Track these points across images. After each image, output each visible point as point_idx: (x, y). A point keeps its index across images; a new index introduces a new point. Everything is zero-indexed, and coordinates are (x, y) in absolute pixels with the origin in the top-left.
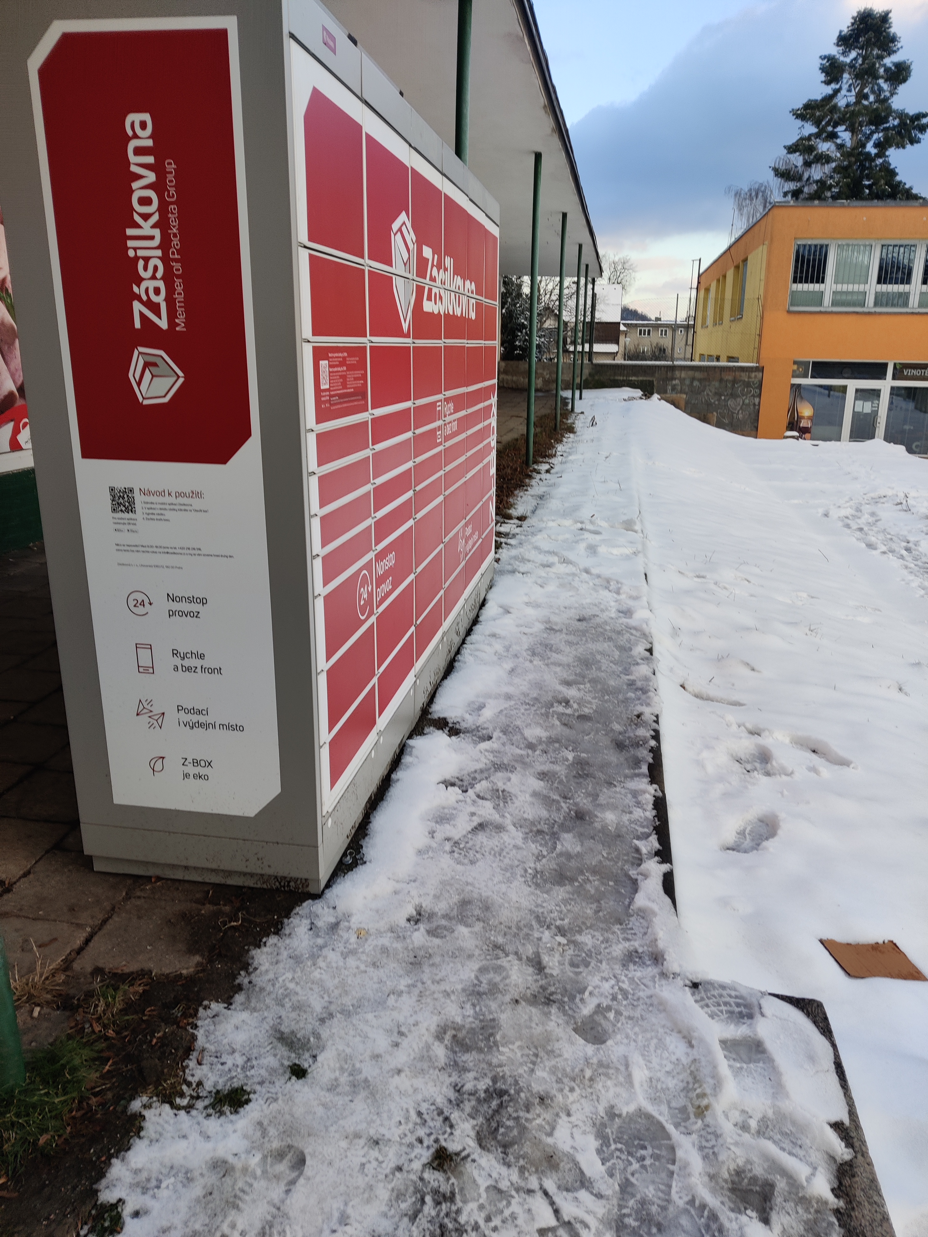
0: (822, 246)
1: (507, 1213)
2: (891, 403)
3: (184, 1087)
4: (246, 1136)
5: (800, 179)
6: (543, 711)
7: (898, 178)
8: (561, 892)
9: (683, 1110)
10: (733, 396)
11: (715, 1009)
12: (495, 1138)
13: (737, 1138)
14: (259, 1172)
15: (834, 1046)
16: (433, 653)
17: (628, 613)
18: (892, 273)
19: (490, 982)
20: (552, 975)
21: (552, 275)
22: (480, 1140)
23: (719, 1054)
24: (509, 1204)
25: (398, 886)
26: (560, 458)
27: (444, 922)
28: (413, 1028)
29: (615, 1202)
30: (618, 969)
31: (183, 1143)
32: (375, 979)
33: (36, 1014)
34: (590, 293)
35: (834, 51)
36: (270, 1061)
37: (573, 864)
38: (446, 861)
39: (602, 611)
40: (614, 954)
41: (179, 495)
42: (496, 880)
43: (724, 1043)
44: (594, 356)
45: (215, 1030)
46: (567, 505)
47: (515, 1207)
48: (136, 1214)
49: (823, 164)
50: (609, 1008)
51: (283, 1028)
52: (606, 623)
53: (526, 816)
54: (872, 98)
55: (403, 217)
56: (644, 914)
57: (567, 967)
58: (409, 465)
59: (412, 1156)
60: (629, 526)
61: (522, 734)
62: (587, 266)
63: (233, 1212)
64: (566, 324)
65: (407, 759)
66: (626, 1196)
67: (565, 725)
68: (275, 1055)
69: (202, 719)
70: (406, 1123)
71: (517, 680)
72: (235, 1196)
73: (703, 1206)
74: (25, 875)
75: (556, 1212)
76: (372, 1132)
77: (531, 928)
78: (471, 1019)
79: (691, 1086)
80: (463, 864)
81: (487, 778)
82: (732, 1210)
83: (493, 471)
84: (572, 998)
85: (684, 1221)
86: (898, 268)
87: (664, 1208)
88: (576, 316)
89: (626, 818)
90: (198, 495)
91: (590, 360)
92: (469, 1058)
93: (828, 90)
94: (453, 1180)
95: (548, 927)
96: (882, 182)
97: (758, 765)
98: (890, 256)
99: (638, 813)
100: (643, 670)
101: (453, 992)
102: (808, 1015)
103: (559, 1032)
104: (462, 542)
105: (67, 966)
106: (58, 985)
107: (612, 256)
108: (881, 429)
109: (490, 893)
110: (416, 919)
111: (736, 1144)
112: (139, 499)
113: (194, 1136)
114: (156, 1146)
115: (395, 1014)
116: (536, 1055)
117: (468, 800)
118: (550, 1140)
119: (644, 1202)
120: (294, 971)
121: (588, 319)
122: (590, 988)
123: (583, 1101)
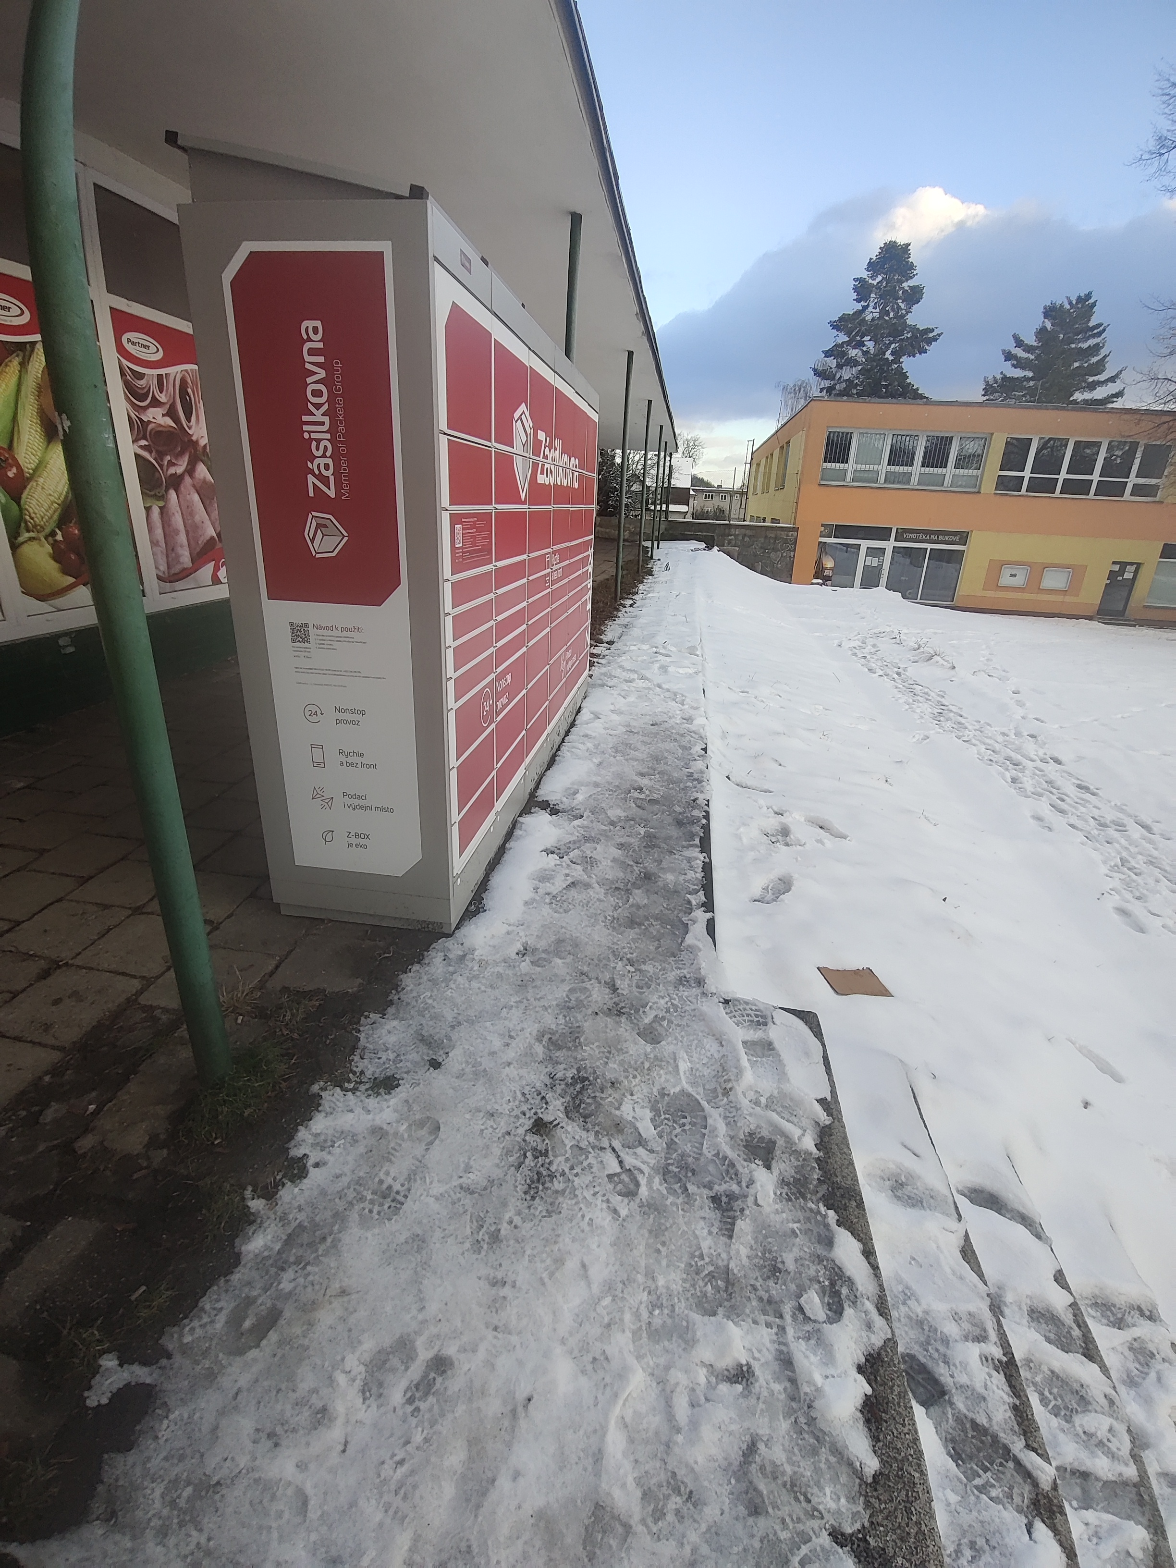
0: (847, 433)
1: (585, 1164)
2: (892, 559)
3: (351, 1075)
4: (396, 1111)
5: (833, 379)
6: (623, 796)
7: (908, 381)
8: (632, 934)
9: (715, 1090)
10: (775, 550)
11: (740, 1019)
12: (578, 1112)
13: (752, 1111)
14: (406, 1136)
15: (823, 1045)
16: (539, 750)
17: (689, 720)
18: (899, 457)
19: (577, 999)
20: (623, 994)
21: (638, 450)
22: (567, 1113)
23: (742, 1051)
24: (587, 1157)
25: (510, 928)
26: (641, 595)
27: (544, 955)
28: (519, 1033)
29: (663, 1155)
30: (671, 989)
31: (351, 1115)
32: (492, 997)
33: (239, 1021)
34: (668, 464)
35: (865, 274)
36: (414, 1056)
37: (641, 912)
38: (546, 910)
39: (670, 718)
40: (669, 979)
41: (344, 629)
42: (583, 925)
43: (745, 1043)
44: (669, 515)
45: (373, 1034)
46: (645, 633)
47: (591, 1160)
48: (317, 1165)
49: (851, 367)
50: (663, 1018)
51: (423, 1033)
52: (673, 727)
53: (607, 876)
54: (892, 315)
55: (523, 407)
56: (691, 949)
57: (634, 989)
58: (524, 604)
59: (518, 1124)
60: (692, 651)
61: (606, 814)
62: (666, 443)
63: (387, 1164)
64: (648, 487)
65: (517, 832)
66: (671, 1151)
67: (639, 807)
68: (418, 1053)
69: (362, 803)
70: (514, 1101)
71: (603, 772)
72: (389, 1153)
73: (725, 1158)
74: (229, 917)
75: (621, 1162)
76: (489, 1107)
77: (609, 961)
78: (562, 1026)
79: (720, 1074)
80: (559, 913)
81: (578, 848)
82: (745, 1160)
83: (589, 607)
84: (637, 1011)
85: (711, 1168)
86: (904, 453)
87: (697, 1159)
88: (657, 482)
89: (682, 878)
90: (360, 630)
91: (666, 518)
92: (560, 1054)
93: (859, 306)
94: (547, 1141)
95: (621, 959)
96: (896, 383)
97: (780, 838)
98: (899, 443)
99: (691, 875)
100: (700, 765)
101: (550, 1007)
102: (806, 1023)
103: (627, 1035)
104: (563, 664)
105: (262, 985)
106: (255, 999)
107: (686, 435)
108: (884, 580)
109: (578, 935)
110: (523, 953)
111: (750, 1115)
112: (312, 631)
113: (358, 1110)
114: (330, 1118)
115: (506, 1022)
116: (610, 1052)
117: (564, 864)
118: (617, 1113)
119: (682, 1155)
120: (432, 991)
121: (666, 485)
122: (650, 1004)
123: (642, 1084)
